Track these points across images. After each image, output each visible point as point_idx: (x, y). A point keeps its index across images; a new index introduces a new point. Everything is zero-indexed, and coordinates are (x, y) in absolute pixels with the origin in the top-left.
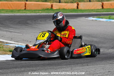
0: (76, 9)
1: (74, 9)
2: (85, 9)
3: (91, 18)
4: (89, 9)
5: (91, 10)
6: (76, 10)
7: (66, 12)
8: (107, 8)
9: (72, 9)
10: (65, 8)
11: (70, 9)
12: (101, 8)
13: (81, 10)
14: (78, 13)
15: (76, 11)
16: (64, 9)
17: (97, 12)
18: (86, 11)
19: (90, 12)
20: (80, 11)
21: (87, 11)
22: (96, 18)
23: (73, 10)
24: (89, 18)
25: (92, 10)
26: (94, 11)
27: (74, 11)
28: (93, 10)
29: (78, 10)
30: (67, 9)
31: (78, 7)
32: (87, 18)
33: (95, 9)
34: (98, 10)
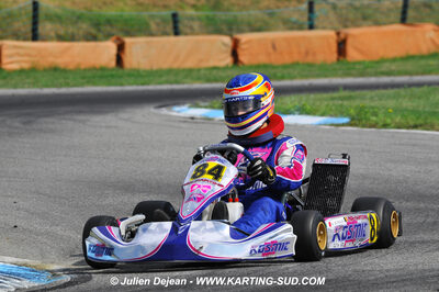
0: (112, 69)
1: (102, 69)
2: (155, 68)
3: (185, 111)
4: (175, 66)
5: (184, 70)
6: (114, 73)
7: (67, 85)
8: (255, 62)
9: (94, 69)
10: (62, 66)
11: (83, 67)
12: (229, 60)
13: (138, 71)
14: (122, 85)
15: (112, 76)
16: (55, 69)
17: (208, 81)
18: (161, 76)
19: (177, 82)
20: (129, 75)
21: (164, 79)
22: (206, 107)
23: (99, 73)
24: (177, 108)
25: (190, 73)
26: (199, 79)
27: (101, 77)
28: (191, 70)
29: (120, 71)
30: (71, 67)
31: (119, 61)
32: (164, 111)
33: (199, 70)
34: (215, 72)
